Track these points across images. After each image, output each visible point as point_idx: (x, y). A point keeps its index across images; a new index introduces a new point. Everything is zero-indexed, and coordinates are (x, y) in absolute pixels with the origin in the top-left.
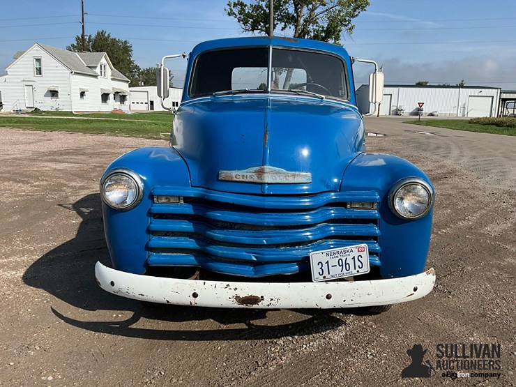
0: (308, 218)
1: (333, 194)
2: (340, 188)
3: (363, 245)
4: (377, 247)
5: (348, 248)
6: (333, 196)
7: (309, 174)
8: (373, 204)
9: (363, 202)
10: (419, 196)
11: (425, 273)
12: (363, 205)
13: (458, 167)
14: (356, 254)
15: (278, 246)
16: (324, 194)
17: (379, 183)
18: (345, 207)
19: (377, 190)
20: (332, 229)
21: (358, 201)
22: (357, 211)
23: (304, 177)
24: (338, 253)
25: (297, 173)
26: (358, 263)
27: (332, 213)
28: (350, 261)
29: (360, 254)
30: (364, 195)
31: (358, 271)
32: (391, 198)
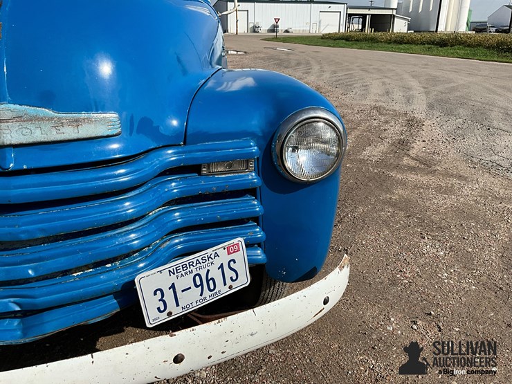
0: (128, 207)
1: (170, 152)
2: (184, 138)
3: (235, 241)
4: (259, 233)
5: (210, 251)
6: (170, 155)
7: (113, 116)
8: (247, 162)
9: (230, 162)
10: (325, 142)
11: (337, 269)
12: (230, 166)
13: (321, 84)
14: (224, 258)
15: (66, 273)
16: (152, 155)
17: (256, 122)
18: (199, 173)
19: (252, 135)
20: (177, 216)
21: (221, 161)
22: (222, 178)
23: (103, 123)
24: (191, 264)
25: (83, 115)
26: (229, 273)
27: (174, 186)
28: (215, 274)
29: (231, 257)
30: (231, 148)
31: (230, 287)
32: (278, 149)
